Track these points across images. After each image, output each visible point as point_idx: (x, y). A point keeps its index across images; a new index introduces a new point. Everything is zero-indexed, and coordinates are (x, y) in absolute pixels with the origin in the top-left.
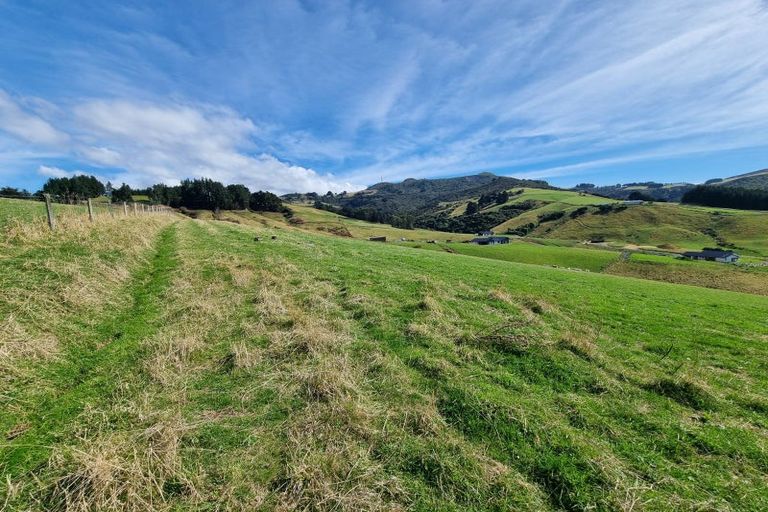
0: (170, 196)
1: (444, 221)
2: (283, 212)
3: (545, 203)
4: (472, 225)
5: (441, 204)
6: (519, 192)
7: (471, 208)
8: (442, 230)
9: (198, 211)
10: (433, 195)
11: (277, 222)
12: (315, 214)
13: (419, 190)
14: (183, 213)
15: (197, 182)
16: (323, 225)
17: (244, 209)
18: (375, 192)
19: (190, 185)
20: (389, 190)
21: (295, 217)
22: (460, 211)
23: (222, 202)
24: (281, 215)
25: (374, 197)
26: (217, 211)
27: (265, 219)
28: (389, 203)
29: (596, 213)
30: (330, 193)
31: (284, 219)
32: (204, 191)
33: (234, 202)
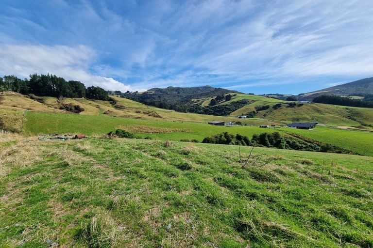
0: (20, 86)
1: (200, 109)
2: (108, 100)
3: (254, 101)
4: (218, 111)
5: (193, 100)
6: (235, 95)
7: (213, 102)
8: (200, 113)
9: (44, 97)
10: (184, 95)
11: (106, 107)
12: (130, 103)
13: (176, 93)
14: (32, 98)
15: (43, 77)
16: (139, 110)
17: (82, 97)
18: (153, 92)
19: (38, 79)
20: (161, 92)
21: (118, 104)
22: (206, 103)
23: (64, 91)
24: (108, 102)
25: (153, 95)
26: (61, 98)
27: (99, 105)
28: (162, 98)
29: (288, 107)
30: (128, 92)
31: (110, 105)
32: (50, 83)
33: (74, 92)
